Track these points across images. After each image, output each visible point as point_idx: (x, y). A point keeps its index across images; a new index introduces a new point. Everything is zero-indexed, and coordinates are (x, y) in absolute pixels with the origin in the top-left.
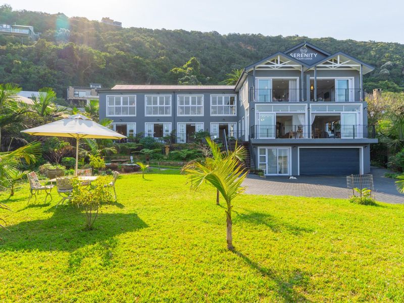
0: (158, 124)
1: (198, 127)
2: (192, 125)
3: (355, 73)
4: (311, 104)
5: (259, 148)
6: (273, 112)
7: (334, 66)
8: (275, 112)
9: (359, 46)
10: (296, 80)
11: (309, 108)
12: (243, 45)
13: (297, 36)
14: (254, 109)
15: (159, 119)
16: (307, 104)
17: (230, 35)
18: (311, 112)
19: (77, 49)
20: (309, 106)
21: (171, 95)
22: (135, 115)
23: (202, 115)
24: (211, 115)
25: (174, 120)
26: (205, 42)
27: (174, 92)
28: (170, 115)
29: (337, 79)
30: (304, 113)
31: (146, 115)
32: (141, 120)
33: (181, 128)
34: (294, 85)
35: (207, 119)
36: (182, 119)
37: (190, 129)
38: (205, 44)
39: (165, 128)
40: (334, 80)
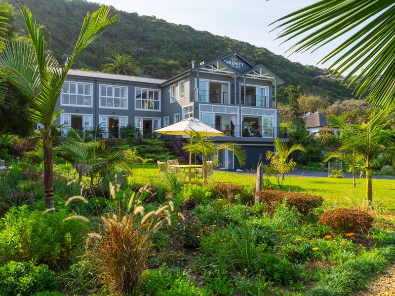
0: (76, 116)
1: (122, 120)
3: (268, 83)
4: (241, 107)
6: (213, 112)
8: (215, 113)
9: (217, 41)
10: (227, 84)
11: (240, 111)
14: (198, 108)
15: (77, 110)
16: (239, 107)
18: (242, 114)
21: (92, 84)
23: (127, 108)
24: (136, 109)
25: (96, 111)
27: (96, 80)
28: (91, 106)
30: (236, 115)
31: (62, 104)
33: (104, 121)
34: (226, 89)
36: (105, 112)
39: (84, 120)
40: (255, 87)
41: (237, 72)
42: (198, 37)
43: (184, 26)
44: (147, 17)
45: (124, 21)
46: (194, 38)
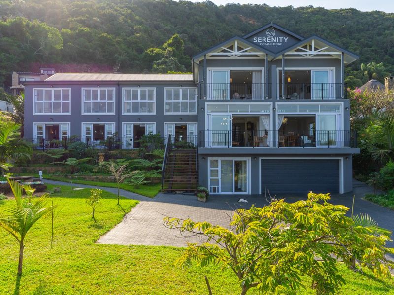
0: (99, 124)
1: (149, 128)
2: (141, 126)
4: (277, 103)
5: (209, 159)
6: (228, 113)
7: (311, 53)
8: (231, 113)
10: (261, 71)
11: (274, 108)
12: (243, 18)
13: (312, 7)
14: (204, 109)
15: (99, 118)
16: (272, 103)
17: (228, 6)
18: (277, 113)
19: (27, 25)
20: (274, 105)
21: (115, 88)
22: (69, 113)
23: (154, 113)
24: (165, 113)
25: (119, 119)
26: (195, 15)
27: (119, 84)
28: (113, 113)
29: (314, 71)
30: (269, 115)
31: (83, 113)
32: (76, 119)
34: (259, 78)
35: (160, 119)
36: (129, 119)
37: (139, 131)
38: (195, 17)
39: (107, 129)
40: (310, 71)
41: (268, 52)
42: (362, 19)
43: (346, 9)
44: (303, 8)
45: (275, 17)
46: (357, 21)
